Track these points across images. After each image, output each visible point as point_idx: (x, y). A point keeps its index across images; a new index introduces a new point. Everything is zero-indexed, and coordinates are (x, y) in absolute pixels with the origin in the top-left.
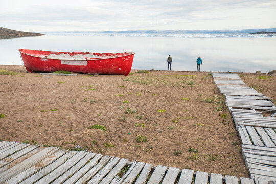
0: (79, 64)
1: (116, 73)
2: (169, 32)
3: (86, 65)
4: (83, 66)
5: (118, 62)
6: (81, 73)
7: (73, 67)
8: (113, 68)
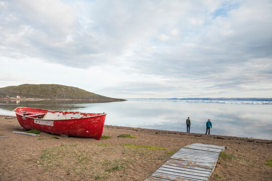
0: (47, 124)
1: (84, 136)
2: (222, 99)
3: (52, 125)
4: (50, 126)
5: (84, 124)
6: (50, 133)
7: (42, 127)
8: (80, 130)
